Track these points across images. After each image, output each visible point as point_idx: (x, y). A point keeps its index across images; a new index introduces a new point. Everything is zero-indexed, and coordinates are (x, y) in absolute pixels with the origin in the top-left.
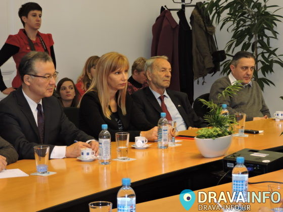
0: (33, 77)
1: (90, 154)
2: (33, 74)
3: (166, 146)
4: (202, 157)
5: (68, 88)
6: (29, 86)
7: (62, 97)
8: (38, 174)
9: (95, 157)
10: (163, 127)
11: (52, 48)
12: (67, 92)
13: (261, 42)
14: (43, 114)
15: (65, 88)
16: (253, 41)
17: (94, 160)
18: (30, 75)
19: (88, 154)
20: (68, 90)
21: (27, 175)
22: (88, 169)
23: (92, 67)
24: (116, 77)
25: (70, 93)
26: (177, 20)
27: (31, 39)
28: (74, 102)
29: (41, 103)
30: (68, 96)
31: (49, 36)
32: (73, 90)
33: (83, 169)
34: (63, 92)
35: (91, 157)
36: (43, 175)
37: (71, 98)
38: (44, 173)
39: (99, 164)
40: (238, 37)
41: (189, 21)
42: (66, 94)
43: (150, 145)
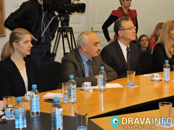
0: (123, 31)
1: (158, 77)
2: (123, 29)
5: (145, 40)
6: (122, 37)
7: (142, 45)
8: (129, 87)
9: (160, 79)
11: (136, 18)
12: (144, 43)
14: (130, 53)
15: (143, 41)
17: (160, 80)
18: (121, 30)
19: (157, 77)
20: (145, 41)
21: (123, 87)
22: (156, 85)
23: (159, 28)
25: (146, 43)
27: (125, 12)
28: (148, 48)
29: (129, 46)
30: (144, 45)
31: (135, 11)
32: (148, 42)
33: (154, 85)
34: (142, 43)
35: (158, 78)
36: (132, 87)
37: (146, 46)
38: (132, 86)
39: (163, 82)
42: (143, 44)
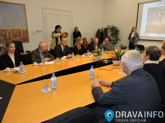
3: (89, 57)
4: (95, 60)
10: (88, 53)
13: (116, 36)
16: (114, 35)
24: (81, 42)
26: (101, 31)
40: (112, 34)
41: (103, 31)
43: (86, 56)
